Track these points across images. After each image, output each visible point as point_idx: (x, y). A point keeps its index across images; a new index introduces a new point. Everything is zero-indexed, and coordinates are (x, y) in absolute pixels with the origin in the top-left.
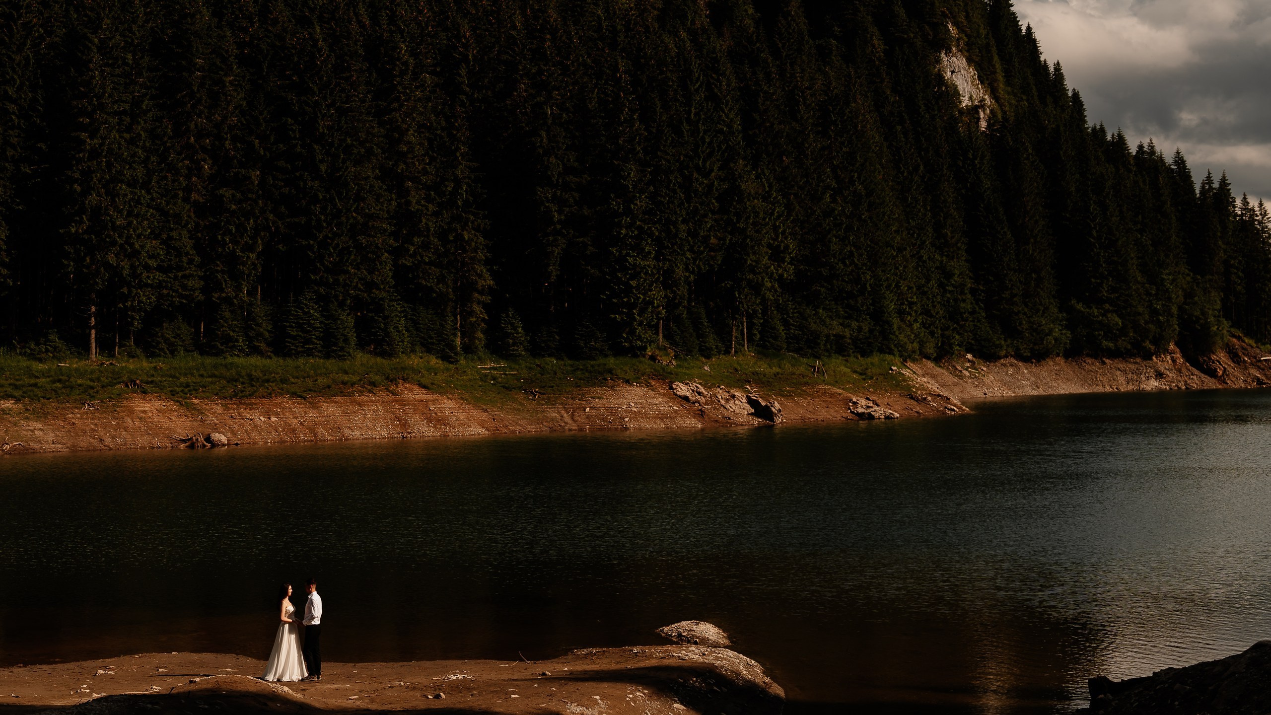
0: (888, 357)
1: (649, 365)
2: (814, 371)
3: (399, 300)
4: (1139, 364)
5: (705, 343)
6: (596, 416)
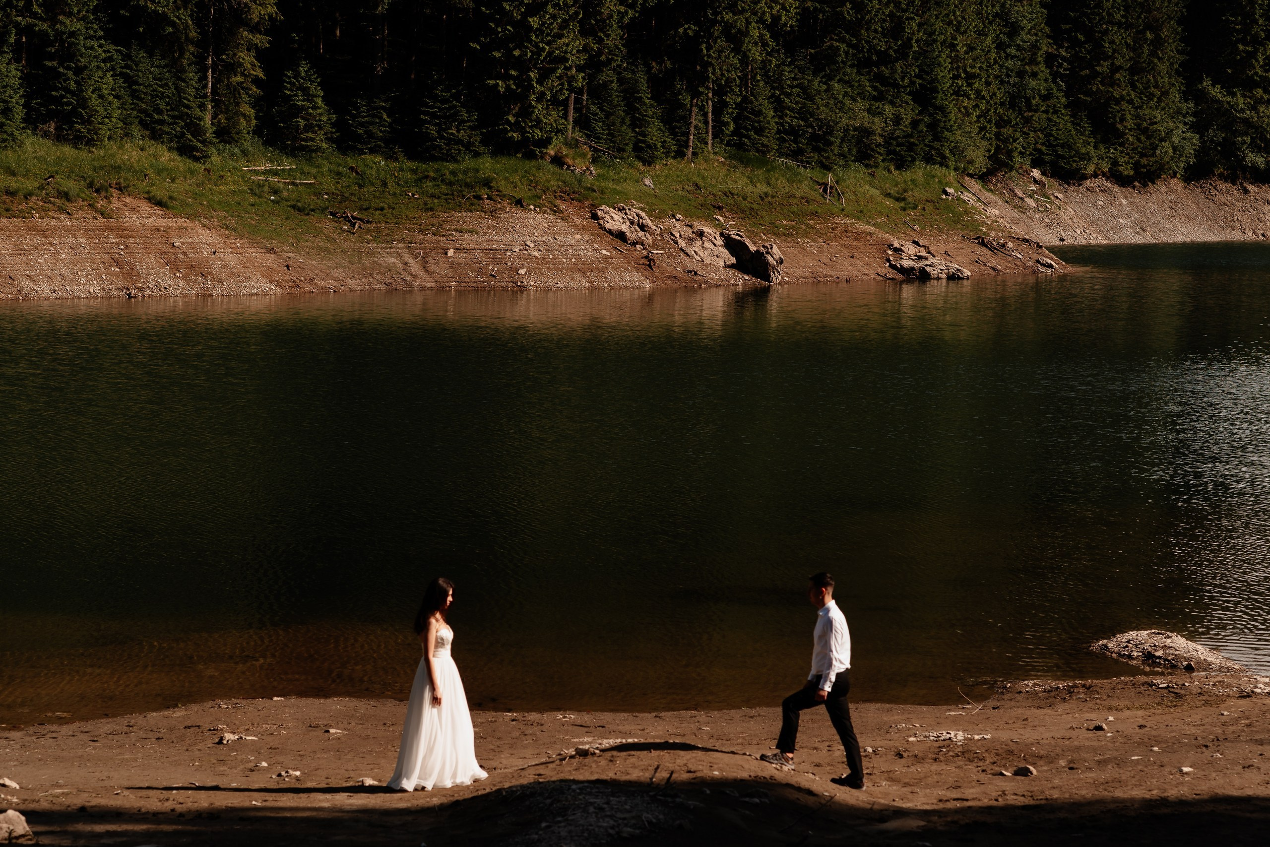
0: (939, 170)
1: (553, 173)
2: (825, 191)
5: (645, 136)
6: (466, 264)
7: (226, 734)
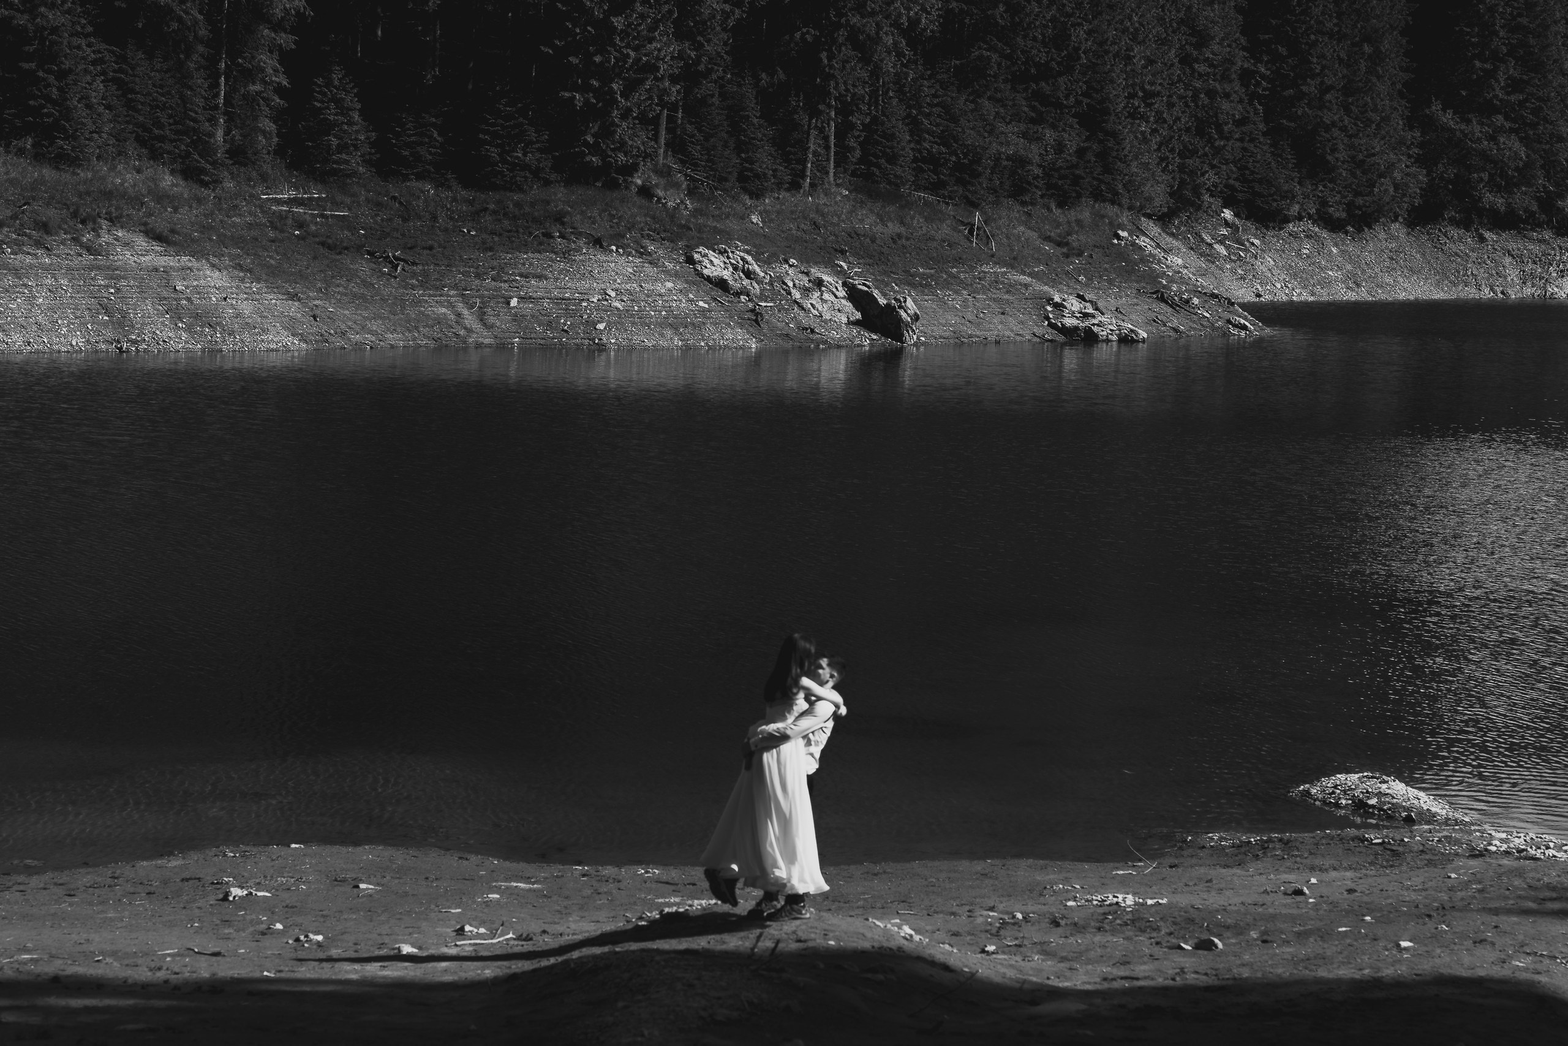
0: (1111, 210)
1: (640, 207)
2: (971, 232)
3: (87, 36)
4: (1549, 244)
5: (752, 163)
6: (533, 316)
7: (232, 889)
